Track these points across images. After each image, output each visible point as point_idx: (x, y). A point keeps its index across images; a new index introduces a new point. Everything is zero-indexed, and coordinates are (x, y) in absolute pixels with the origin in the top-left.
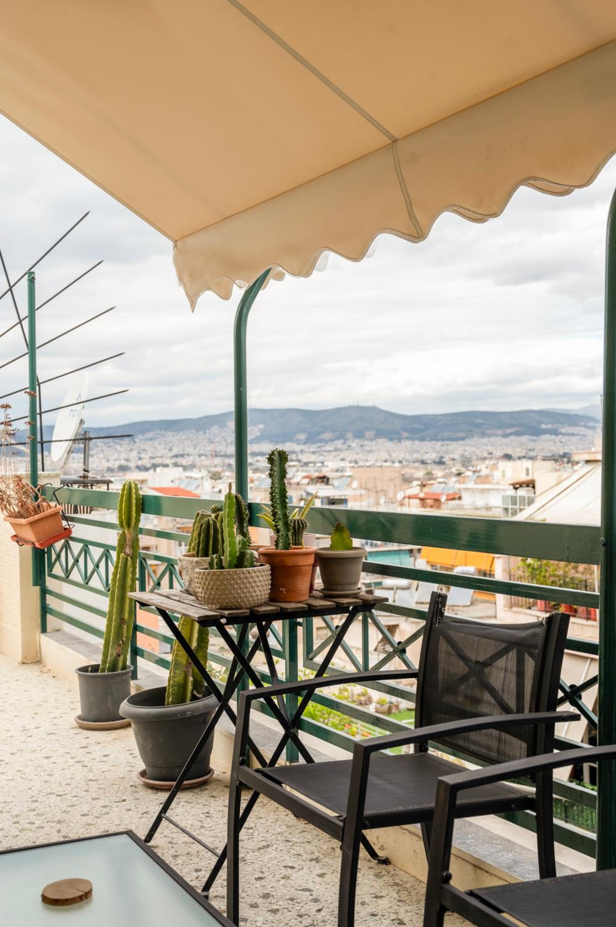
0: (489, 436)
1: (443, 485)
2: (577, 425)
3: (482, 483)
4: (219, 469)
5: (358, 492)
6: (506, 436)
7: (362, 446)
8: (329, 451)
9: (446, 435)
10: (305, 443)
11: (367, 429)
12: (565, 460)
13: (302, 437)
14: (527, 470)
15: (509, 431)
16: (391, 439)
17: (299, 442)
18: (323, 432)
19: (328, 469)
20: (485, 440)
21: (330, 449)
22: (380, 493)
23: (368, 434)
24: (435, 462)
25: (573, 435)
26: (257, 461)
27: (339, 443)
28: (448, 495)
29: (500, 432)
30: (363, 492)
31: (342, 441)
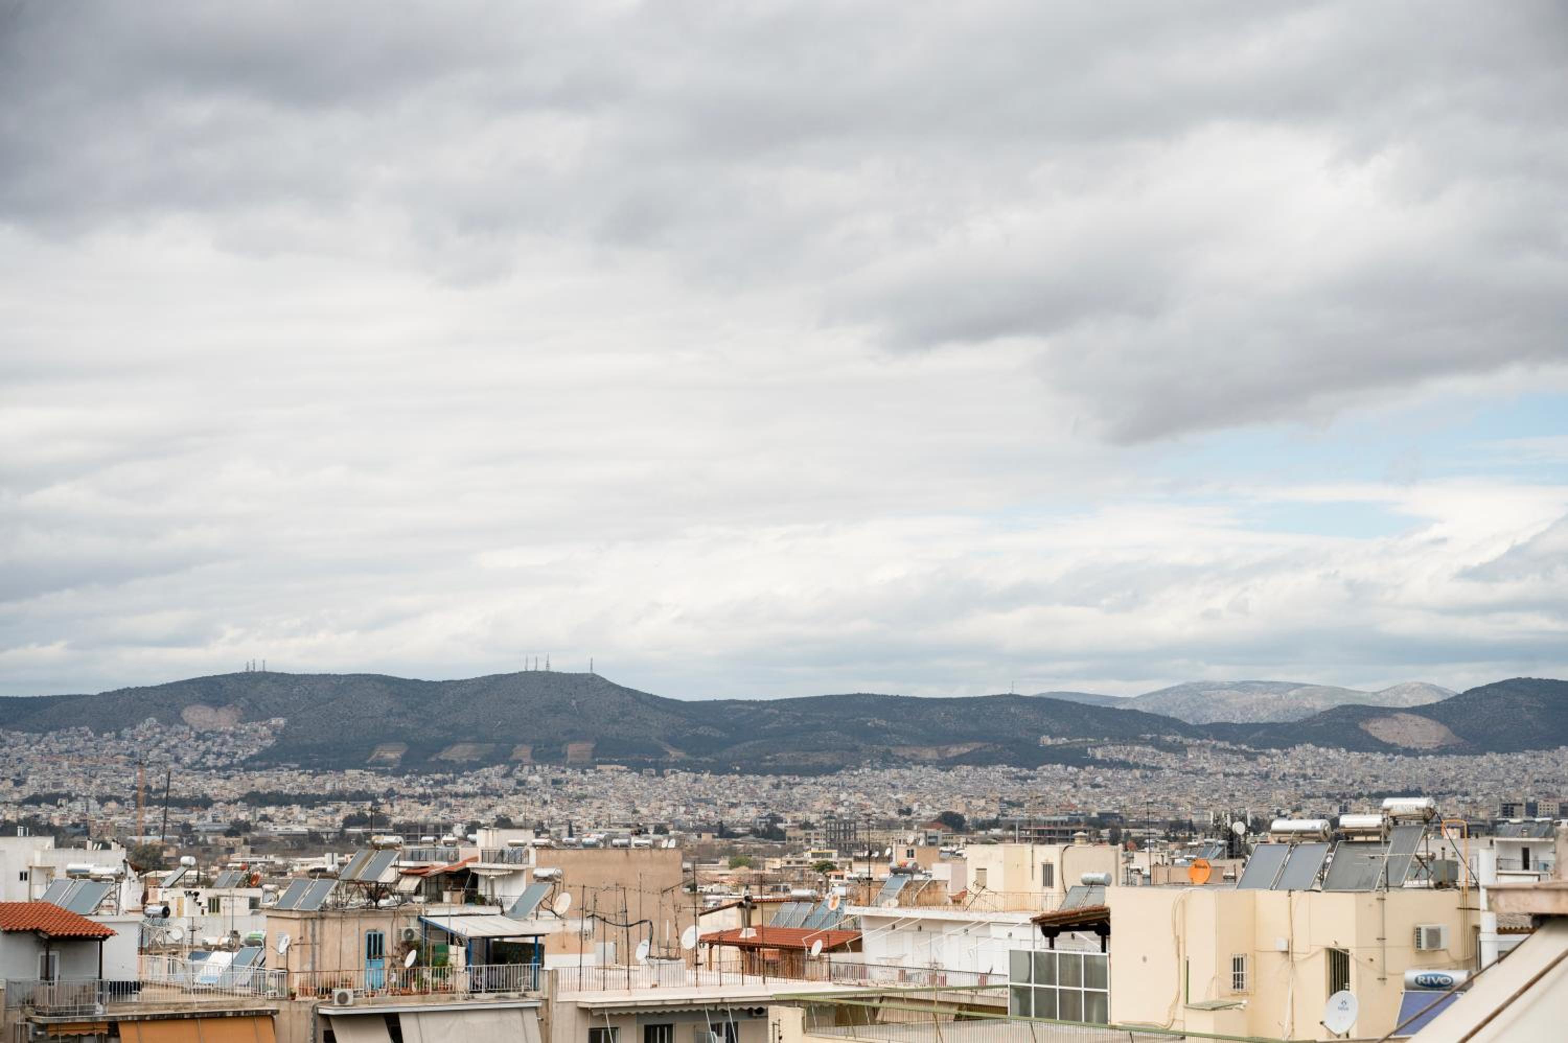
0: (903, 763)
1: (807, 908)
2: (1136, 740)
3: (919, 903)
4: (153, 839)
5: (574, 926)
6: (946, 764)
7: (555, 782)
8: (466, 795)
9: (785, 757)
10: (398, 773)
11: (574, 736)
12: (1105, 833)
13: (392, 755)
14: (1048, 869)
15: (954, 751)
16: (637, 767)
17: (382, 768)
18: (453, 743)
19: (477, 852)
20: (890, 774)
21: (468, 788)
22: (634, 931)
23: (572, 749)
24: (754, 832)
25: (1125, 765)
26: (265, 818)
27: (493, 775)
28: (827, 936)
29: (930, 754)
30: (588, 925)
31: (500, 769)
